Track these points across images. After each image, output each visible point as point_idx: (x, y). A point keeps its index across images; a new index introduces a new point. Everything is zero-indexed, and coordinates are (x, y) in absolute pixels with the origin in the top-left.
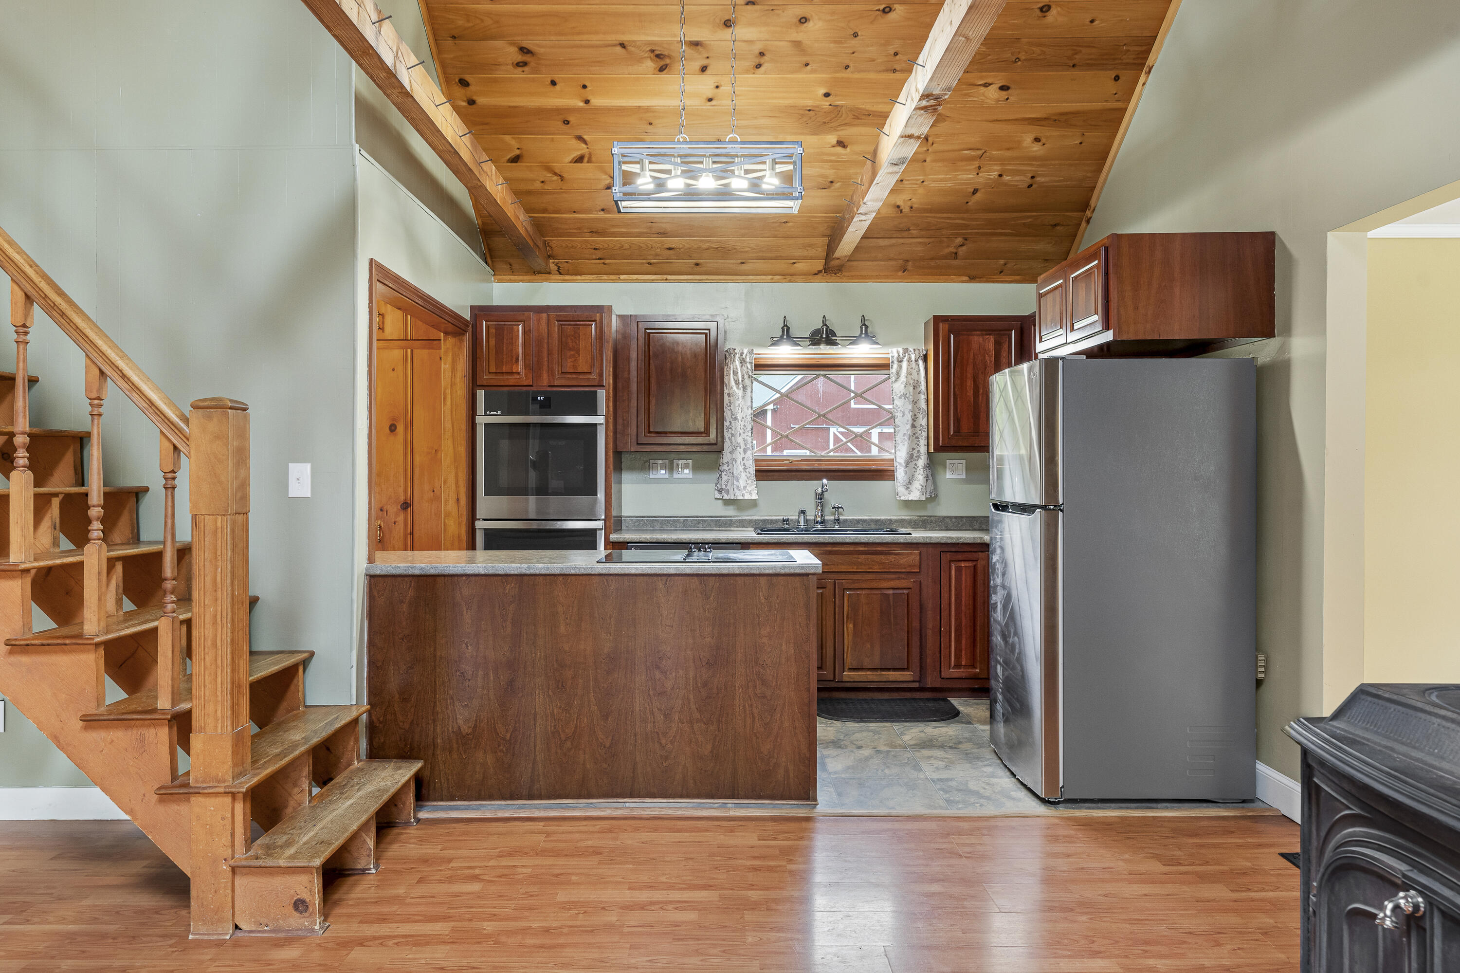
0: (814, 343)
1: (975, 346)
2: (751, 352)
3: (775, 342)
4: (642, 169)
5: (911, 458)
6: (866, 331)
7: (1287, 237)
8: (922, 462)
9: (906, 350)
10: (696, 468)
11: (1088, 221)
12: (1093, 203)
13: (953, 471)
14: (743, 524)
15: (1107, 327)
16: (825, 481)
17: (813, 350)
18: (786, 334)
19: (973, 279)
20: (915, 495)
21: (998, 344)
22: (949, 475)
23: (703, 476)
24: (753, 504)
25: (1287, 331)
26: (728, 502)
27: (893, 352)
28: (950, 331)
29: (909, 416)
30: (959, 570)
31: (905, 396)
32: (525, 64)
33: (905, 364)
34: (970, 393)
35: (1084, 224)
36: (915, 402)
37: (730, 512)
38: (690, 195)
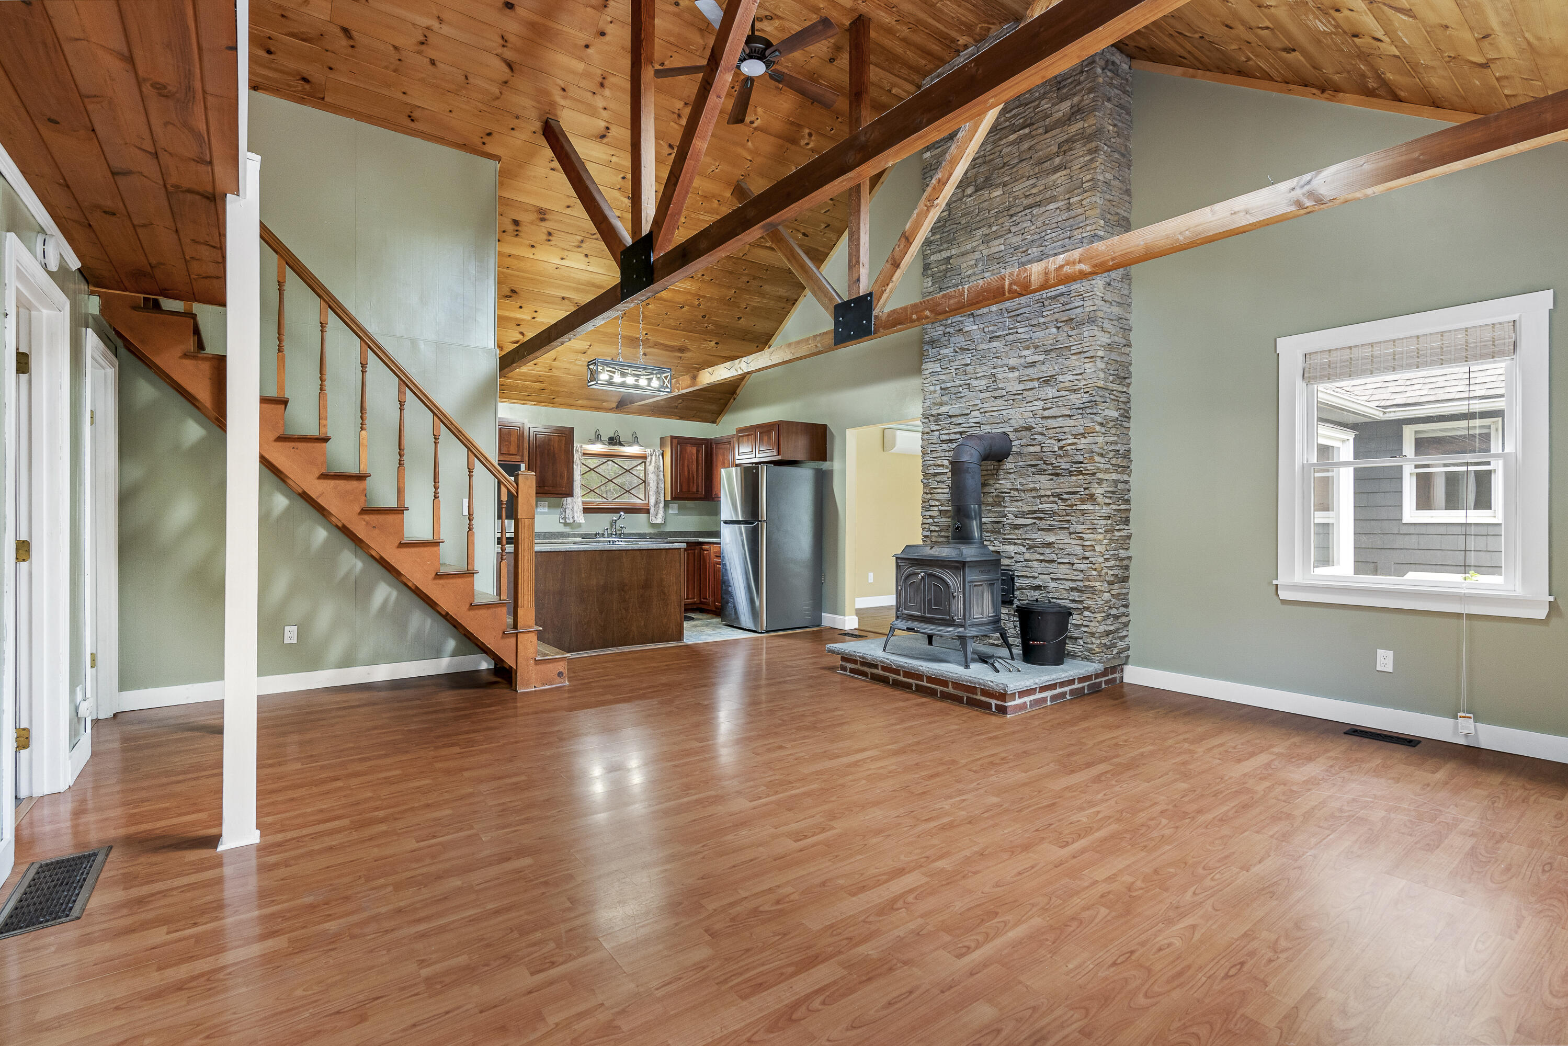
0: (610, 444)
1: (688, 451)
2: (581, 447)
3: (592, 442)
4: (603, 369)
5: (657, 503)
6: (635, 440)
7: (832, 427)
8: (662, 505)
9: (654, 451)
10: (549, 507)
11: (734, 399)
12: (738, 392)
13: (672, 508)
14: (575, 536)
15: (779, 454)
16: (622, 513)
17: (611, 447)
18: (598, 438)
19: (681, 418)
20: (659, 520)
21: (698, 452)
22: (670, 512)
23: (552, 510)
24: (580, 525)
25: (832, 460)
26: (566, 524)
27: (648, 451)
28: (678, 443)
29: (656, 482)
30: (688, 554)
31: (654, 472)
32: (511, 297)
33: (654, 457)
34: (686, 473)
35: (732, 400)
36: (658, 476)
37: (567, 530)
38: (623, 385)
